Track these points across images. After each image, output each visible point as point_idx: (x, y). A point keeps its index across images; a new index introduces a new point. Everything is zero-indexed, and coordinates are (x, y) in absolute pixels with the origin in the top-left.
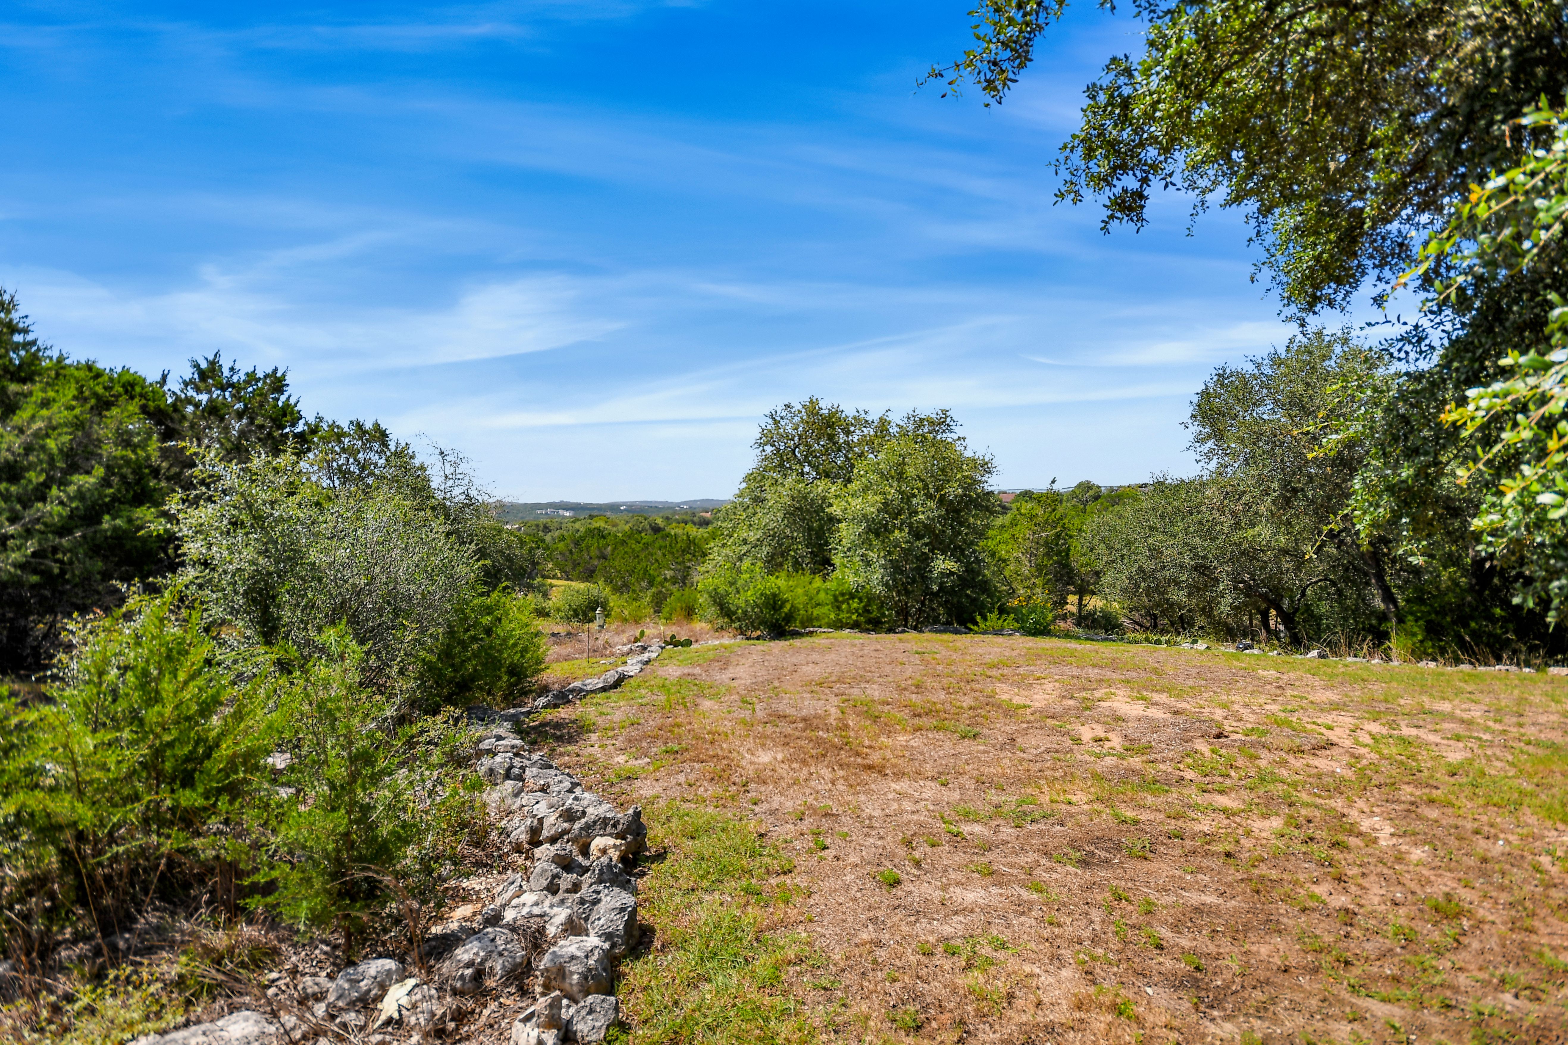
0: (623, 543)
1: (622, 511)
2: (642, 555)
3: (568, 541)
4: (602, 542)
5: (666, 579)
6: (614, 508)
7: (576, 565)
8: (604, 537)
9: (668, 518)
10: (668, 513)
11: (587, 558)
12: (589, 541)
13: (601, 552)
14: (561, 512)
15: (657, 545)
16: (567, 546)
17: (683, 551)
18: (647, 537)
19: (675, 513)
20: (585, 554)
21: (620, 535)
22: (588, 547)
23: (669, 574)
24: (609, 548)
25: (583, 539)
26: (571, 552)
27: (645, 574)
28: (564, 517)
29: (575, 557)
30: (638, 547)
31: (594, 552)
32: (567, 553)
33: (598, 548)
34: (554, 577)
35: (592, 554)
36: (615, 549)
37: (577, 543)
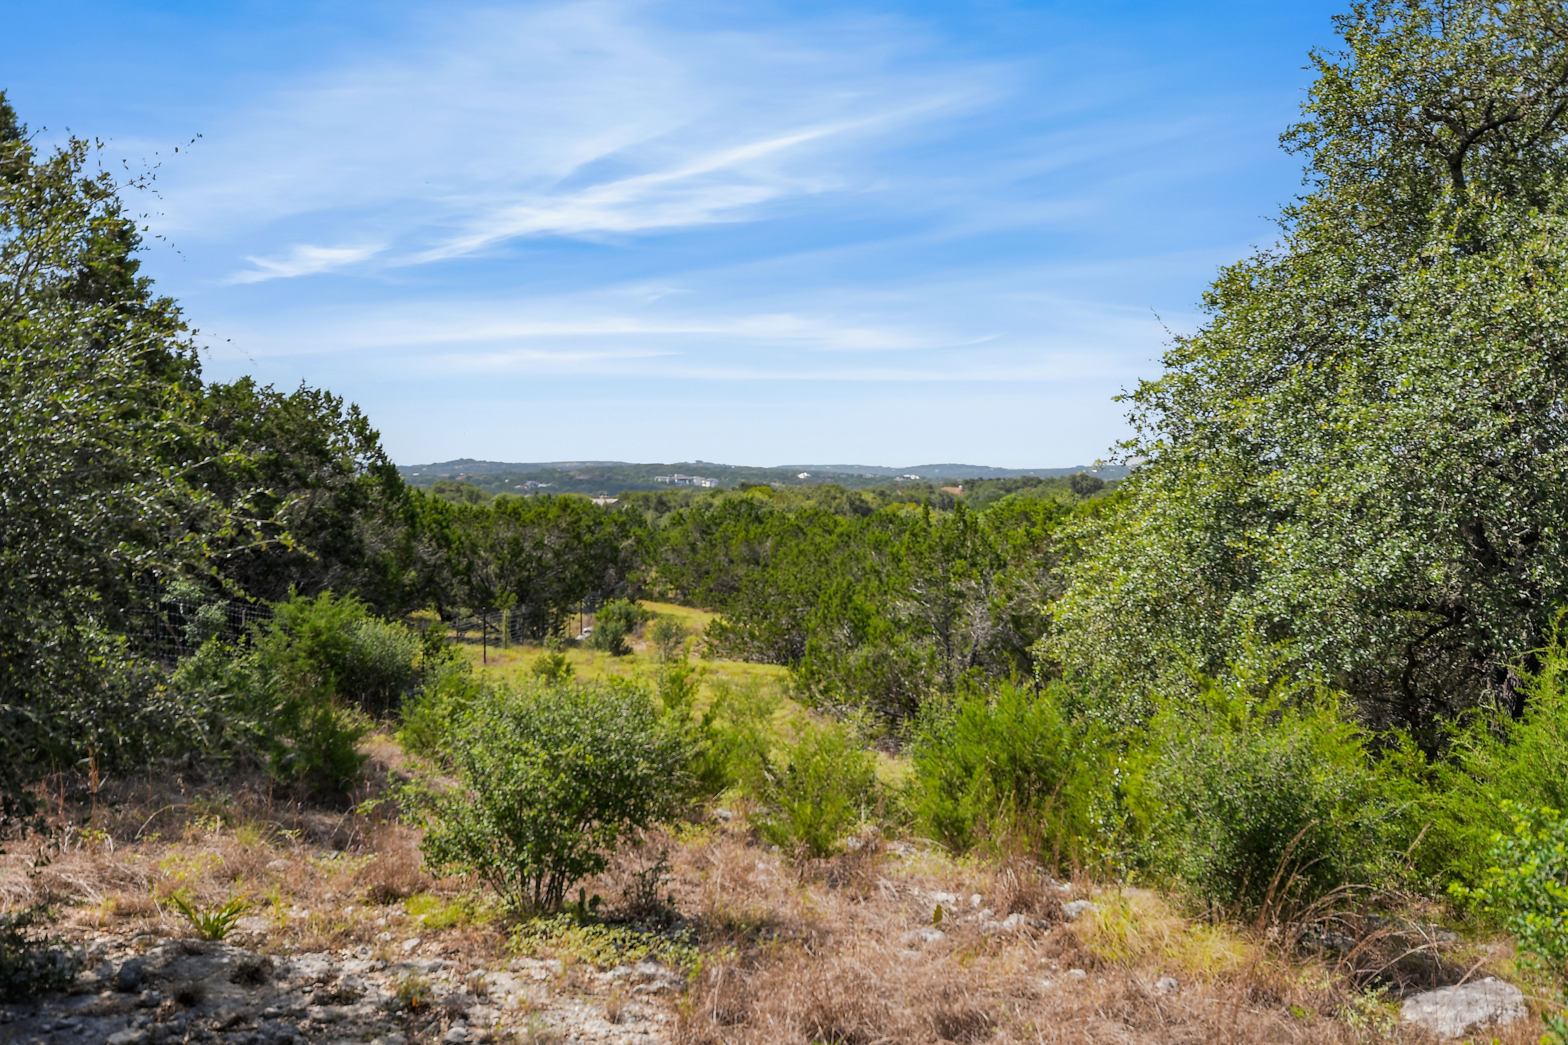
0: (798, 531)
1: (801, 482)
2: (836, 559)
3: (689, 526)
4: (755, 529)
5: (897, 623)
6: (786, 475)
7: (702, 574)
8: (759, 520)
9: (882, 494)
10: (884, 486)
11: (724, 561)
12: (729, 525)
13: (753, 550)
14: (696, 480)
15: (869, 537)
16: (685, 535)
17: (947, 550)
18: (846, 522)
19: (895, 485)
20: (720, 551)
21: (791, 516)
22: (726, 540)
23: (905, 609)
24: (769, 543)
25: (716, 521)
26: (693, 548)
27: (844, 606)
28: (699, 488)
29: (700, 558)
30: (827, 542)
31: (738, 549)
32: (687, 550)
33: (747, 541)
34: (663, 598)
35: (734, 554)
36: (778, 545)
37: (705, 531)
